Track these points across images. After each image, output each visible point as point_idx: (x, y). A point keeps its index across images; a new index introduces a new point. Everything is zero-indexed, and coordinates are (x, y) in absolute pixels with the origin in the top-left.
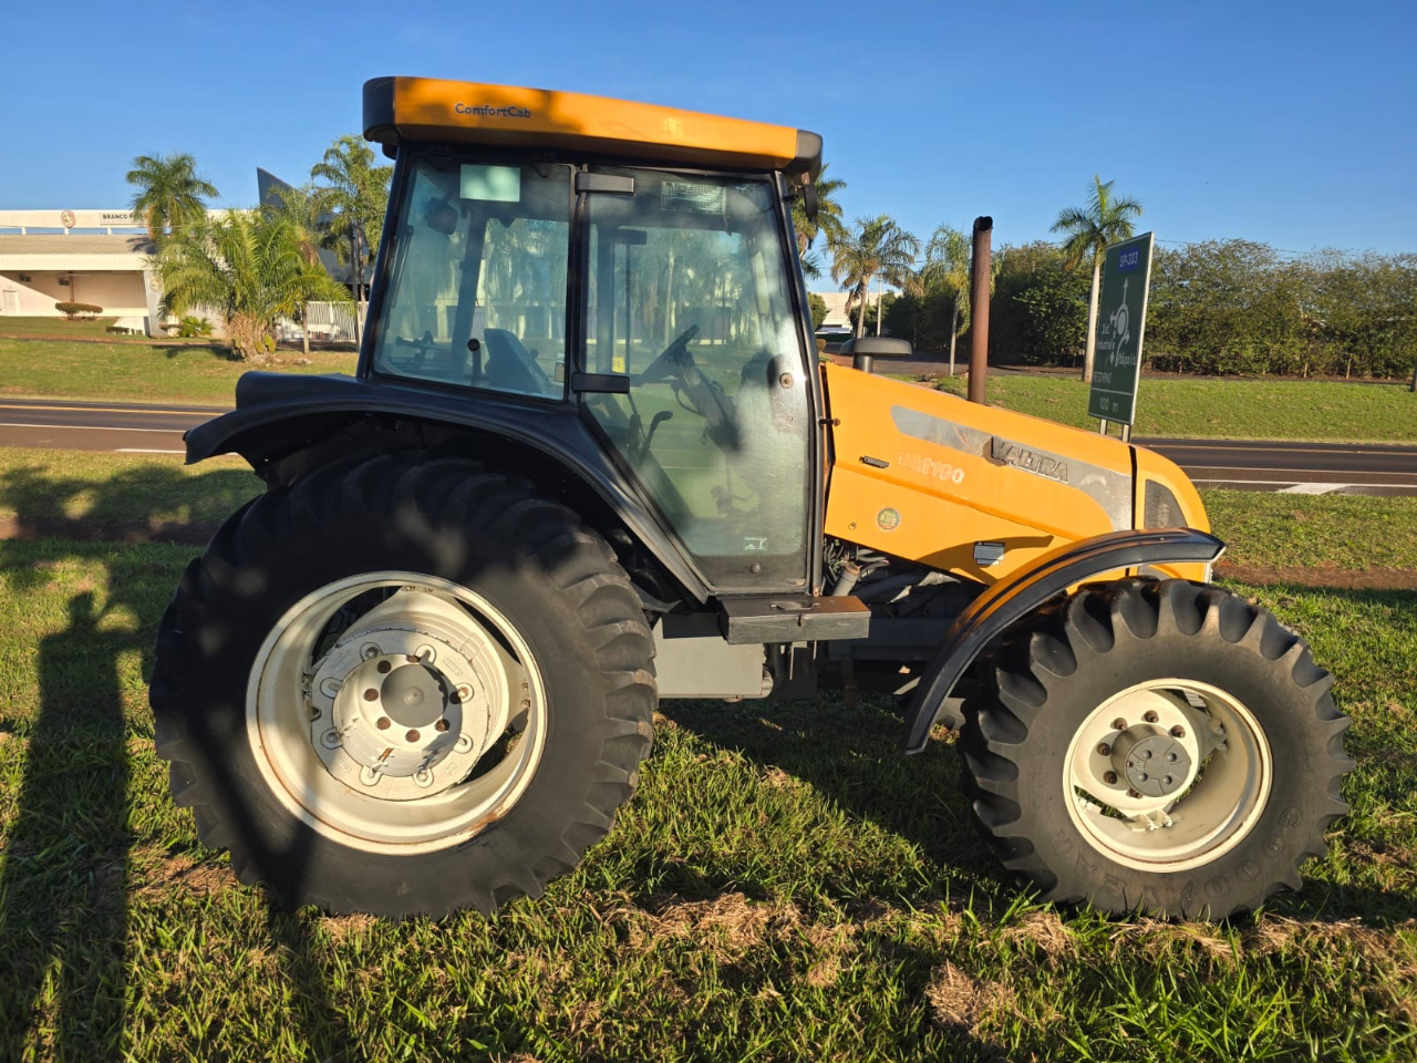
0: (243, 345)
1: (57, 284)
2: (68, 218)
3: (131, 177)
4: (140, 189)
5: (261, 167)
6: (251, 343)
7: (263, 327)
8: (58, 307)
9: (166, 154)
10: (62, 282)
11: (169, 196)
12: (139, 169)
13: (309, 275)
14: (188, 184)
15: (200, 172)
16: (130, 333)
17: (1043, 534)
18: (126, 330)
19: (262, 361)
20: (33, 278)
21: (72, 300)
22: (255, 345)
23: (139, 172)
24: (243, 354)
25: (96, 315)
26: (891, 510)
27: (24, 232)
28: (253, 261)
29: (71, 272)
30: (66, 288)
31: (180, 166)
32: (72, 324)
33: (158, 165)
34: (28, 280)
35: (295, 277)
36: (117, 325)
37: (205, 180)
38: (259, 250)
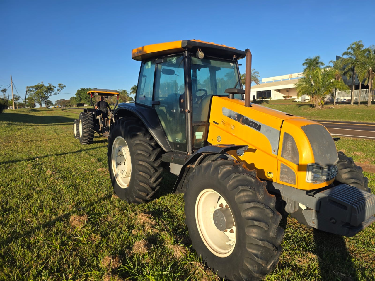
0: (315, 103)
1: (286, 92)
2: (291, 76)
3: (303, 64)
4: (305, 67)
5: (338, 55)
6: (317, 103)
7: (321, 99)
8: (283, 97)
9: (312, 57)
10: (287, 91)
11: (312, 67)
12: (306, 62)
13: (335, 83)
14: (317, 63)
15: (320, 60)
16: (298, 102)
17: (254, 148)
18: (297, 101)
19: (320, 107)
20: (281, 91)
21: (289, 95)
22: (319, 103)
23: (305, 63)
24: (315, 106)
25: (291, 98)
26: (220, 136)
27: (281, 80)
28: (321, 81)
29: (289, 88)
30: (288, 92)
31: (316, 59)
32: (285, 101)
33: (310, 60)
34: (280, 91)
35: (331, 84)
36: (295, 100)
37: (321, 62)
38: (322, 79)
